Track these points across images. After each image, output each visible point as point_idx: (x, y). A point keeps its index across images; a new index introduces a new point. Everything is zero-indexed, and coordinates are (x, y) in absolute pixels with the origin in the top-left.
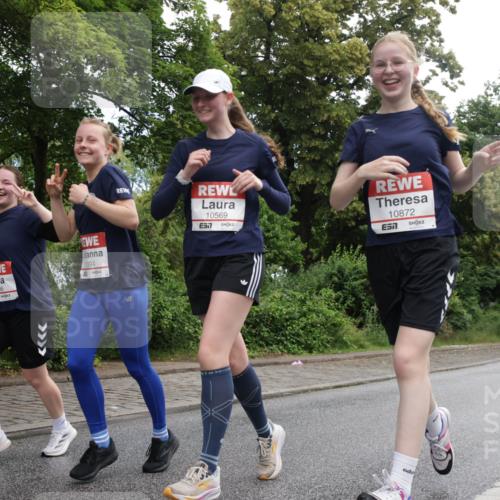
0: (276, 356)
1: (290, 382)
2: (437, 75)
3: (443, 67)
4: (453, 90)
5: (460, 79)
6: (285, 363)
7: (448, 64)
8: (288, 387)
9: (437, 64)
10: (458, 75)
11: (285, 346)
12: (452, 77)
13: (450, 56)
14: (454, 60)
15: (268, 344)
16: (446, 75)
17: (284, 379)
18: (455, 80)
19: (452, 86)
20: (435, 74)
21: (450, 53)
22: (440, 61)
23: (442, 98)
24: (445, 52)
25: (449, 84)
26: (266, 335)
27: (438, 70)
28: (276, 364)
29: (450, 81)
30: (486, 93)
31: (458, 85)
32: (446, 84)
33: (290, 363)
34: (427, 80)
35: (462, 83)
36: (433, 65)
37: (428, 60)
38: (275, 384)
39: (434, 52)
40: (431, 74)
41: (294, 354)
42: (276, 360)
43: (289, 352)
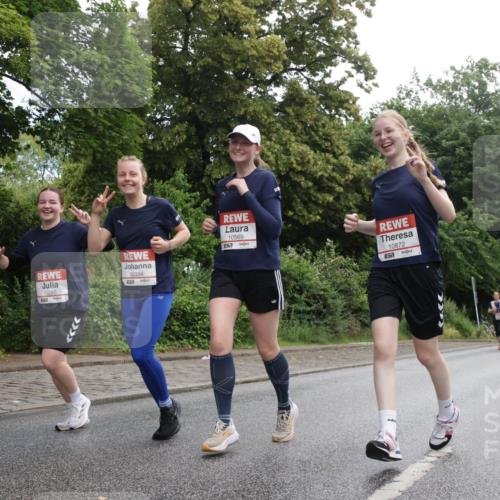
0: (186, 350)
1: (199, 376)
2: (352, 76)
3: (358, 69)
4: (368, 91)
5: (374, 81)
6: (195, 358)
7: (363, 66)
8: (197, 382)
9: (353, 65)
10: (372, 77)
11: (196, 341)
12: (366, 79)
13: (365, 59)
14: (369, 61)
15: (178, 338)
16: (361, 77)
17: (193, 373)
18: (370, 82)
19: (366, 87)
20: (351, 75)
21: (365, 55)
22: (355, 63)
23: (357, 99)
24: (361, 54)
25: (364, 85)
26: (177, 329)
27: (354, 72)
28: (186, 358)
29: (364, 83)
30: (399, 96)
31: (373, 87)
32: (361, 86)
33: (200, 358)
34: (343, 81)
35: (376, 85)
36: (348, 66)
37: (344, 61)
38: (183, 379)
39: (350, 53)
40: (346, 75)
41: (203, 348)
42: (186, 354)
43: (199, 346)
